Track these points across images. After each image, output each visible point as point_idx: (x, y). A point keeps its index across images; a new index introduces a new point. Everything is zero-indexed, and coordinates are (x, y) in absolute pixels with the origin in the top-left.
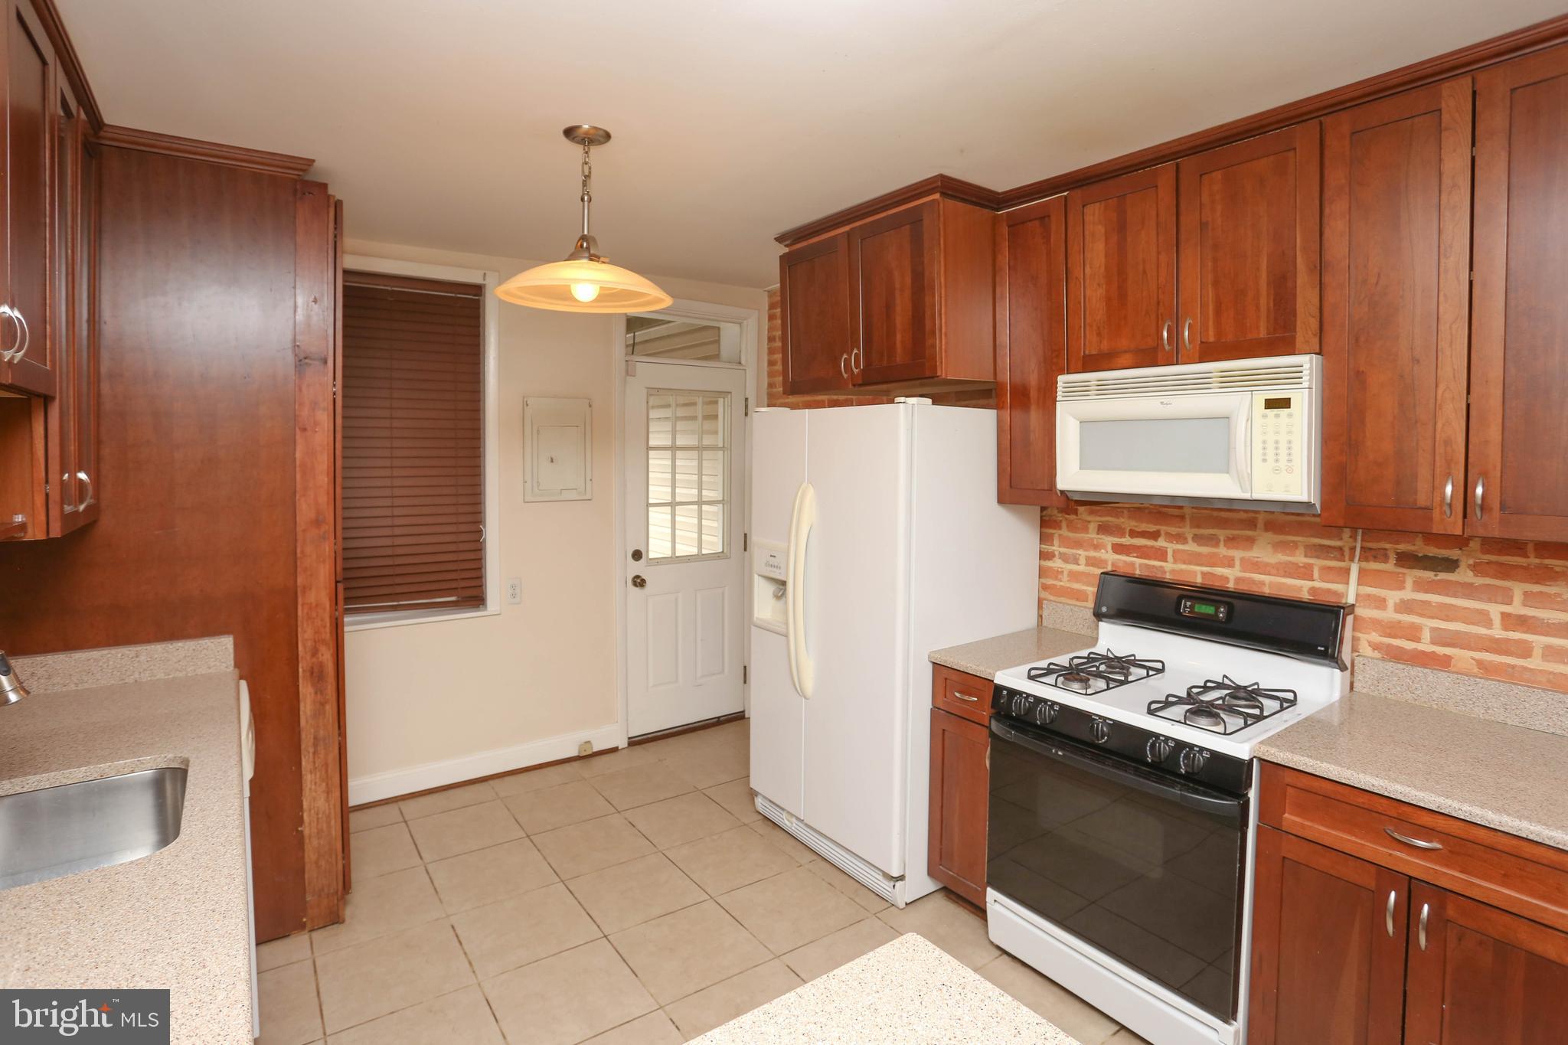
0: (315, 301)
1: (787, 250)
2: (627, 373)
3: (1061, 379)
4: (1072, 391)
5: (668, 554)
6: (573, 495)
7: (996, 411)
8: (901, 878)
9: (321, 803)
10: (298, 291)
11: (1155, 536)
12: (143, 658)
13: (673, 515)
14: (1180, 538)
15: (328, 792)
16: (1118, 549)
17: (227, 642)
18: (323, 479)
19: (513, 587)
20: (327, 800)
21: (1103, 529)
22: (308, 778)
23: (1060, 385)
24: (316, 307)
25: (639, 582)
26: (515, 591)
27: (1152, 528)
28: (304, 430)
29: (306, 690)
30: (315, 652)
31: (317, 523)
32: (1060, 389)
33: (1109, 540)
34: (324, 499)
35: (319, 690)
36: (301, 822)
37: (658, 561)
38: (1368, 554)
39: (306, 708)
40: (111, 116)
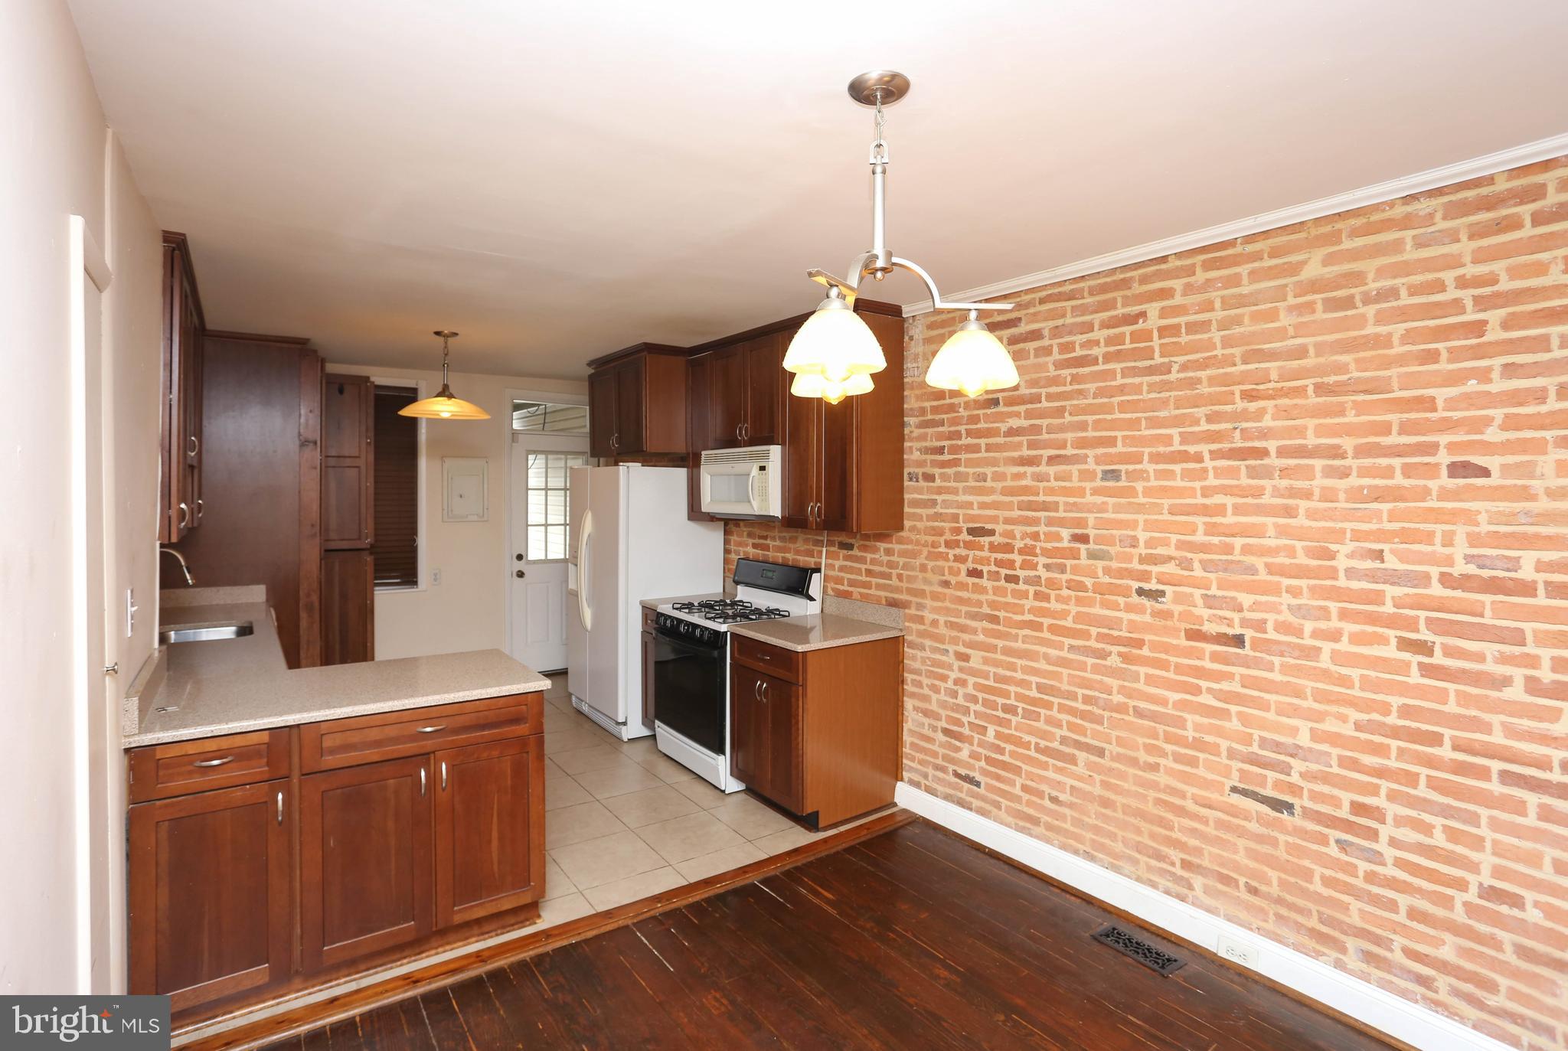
0: (311, 411)
1: (593, 371)
2: (513, 441)
3: (703, 453)
4: (709, 459)
5: (543, 558)
6: (475, 518)
7: (686, 469)
8: (625, 724)
10: (302, 404)
11: (765, 538)
13: (546, 530)
14: (773, 539)
16: (755, 546)
18: (315, 505)
19: (435, 575)
21: (750, 535)
23: (703, 456)
24: (311, 415)
25: (521, 574)
26: (436, 577)
27: (765, 534)
28: (303, 478)
29: (303, 615)
30: (308, 595)
32: (703, 458)
33: (751, 541)
34: (315, 515)
37: (535, 562)
38: (830, 543)
40: (210, 325)
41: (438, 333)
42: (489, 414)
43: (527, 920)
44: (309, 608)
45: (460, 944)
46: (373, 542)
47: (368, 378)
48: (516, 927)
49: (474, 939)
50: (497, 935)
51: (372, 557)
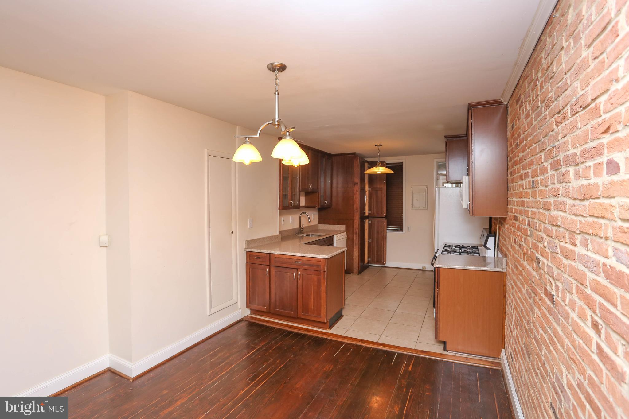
2: (438, 179)
9: (356, 254)
10: (354, 172)
12: (335, 227)
15: (357, 253)
17: (344, 226)
18: (358, 203)
20: (357, 254)
22: (354, 250)
26: (409, 229)
28: (355, 194)
29: (354, 235)
30: (356, 230)
31: (356, 209)
34: (358, 206)
35: (356, 236)
36: (353, 256)
39: (354, 238)
41: (376, 145)
42: (393, 171)
43: (325, 328)
44: (356, 233)
45: (307, 325)
46: (386, 215)
47: (385, 161)
48: (322, 328)
49: (311, 326)
50: (316, 328)
51: (386, 220)
